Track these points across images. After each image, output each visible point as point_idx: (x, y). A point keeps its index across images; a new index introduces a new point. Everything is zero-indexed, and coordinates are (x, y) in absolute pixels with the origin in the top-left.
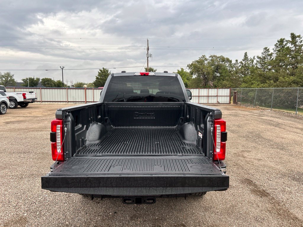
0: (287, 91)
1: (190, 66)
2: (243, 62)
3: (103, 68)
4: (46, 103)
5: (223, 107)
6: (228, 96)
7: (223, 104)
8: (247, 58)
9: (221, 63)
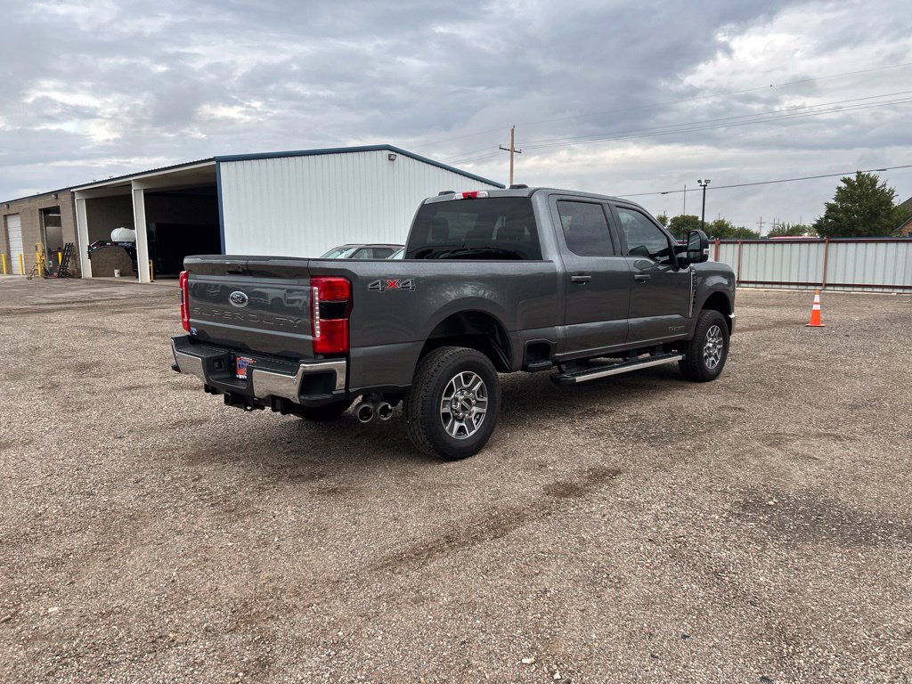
3: (858, 173)
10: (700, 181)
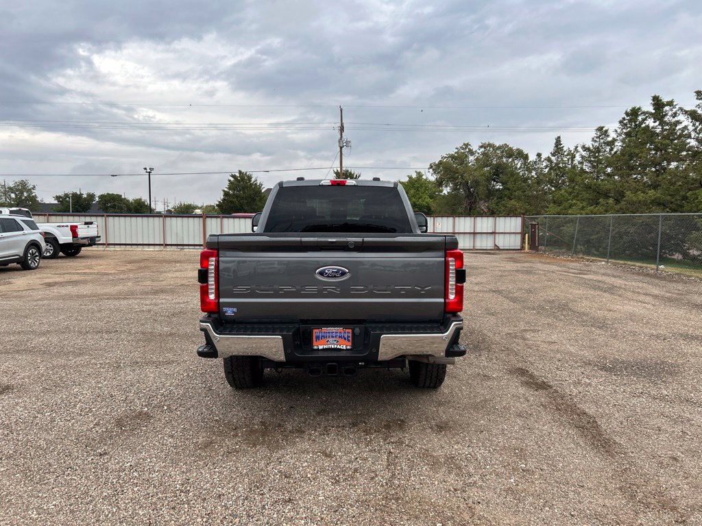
0: (641, 221)
1: (435, 168)
2: (553, 158)
3: (240, 172)
4: (118, 248)
5: (505, 256)
6: (518, 233)
7: (507, 250)
8: (561, 149)
9: (504, 160)
10: (145, 169)
